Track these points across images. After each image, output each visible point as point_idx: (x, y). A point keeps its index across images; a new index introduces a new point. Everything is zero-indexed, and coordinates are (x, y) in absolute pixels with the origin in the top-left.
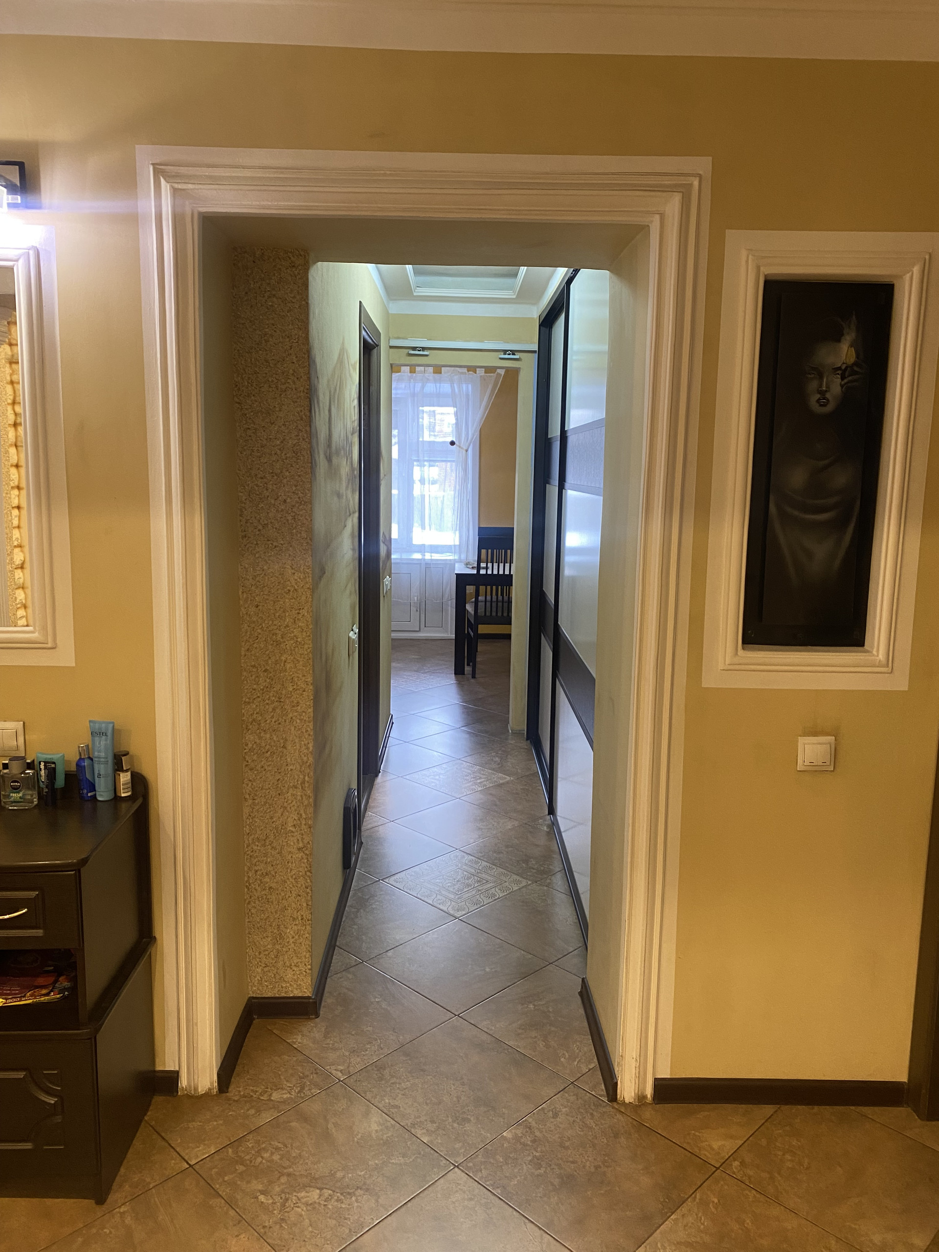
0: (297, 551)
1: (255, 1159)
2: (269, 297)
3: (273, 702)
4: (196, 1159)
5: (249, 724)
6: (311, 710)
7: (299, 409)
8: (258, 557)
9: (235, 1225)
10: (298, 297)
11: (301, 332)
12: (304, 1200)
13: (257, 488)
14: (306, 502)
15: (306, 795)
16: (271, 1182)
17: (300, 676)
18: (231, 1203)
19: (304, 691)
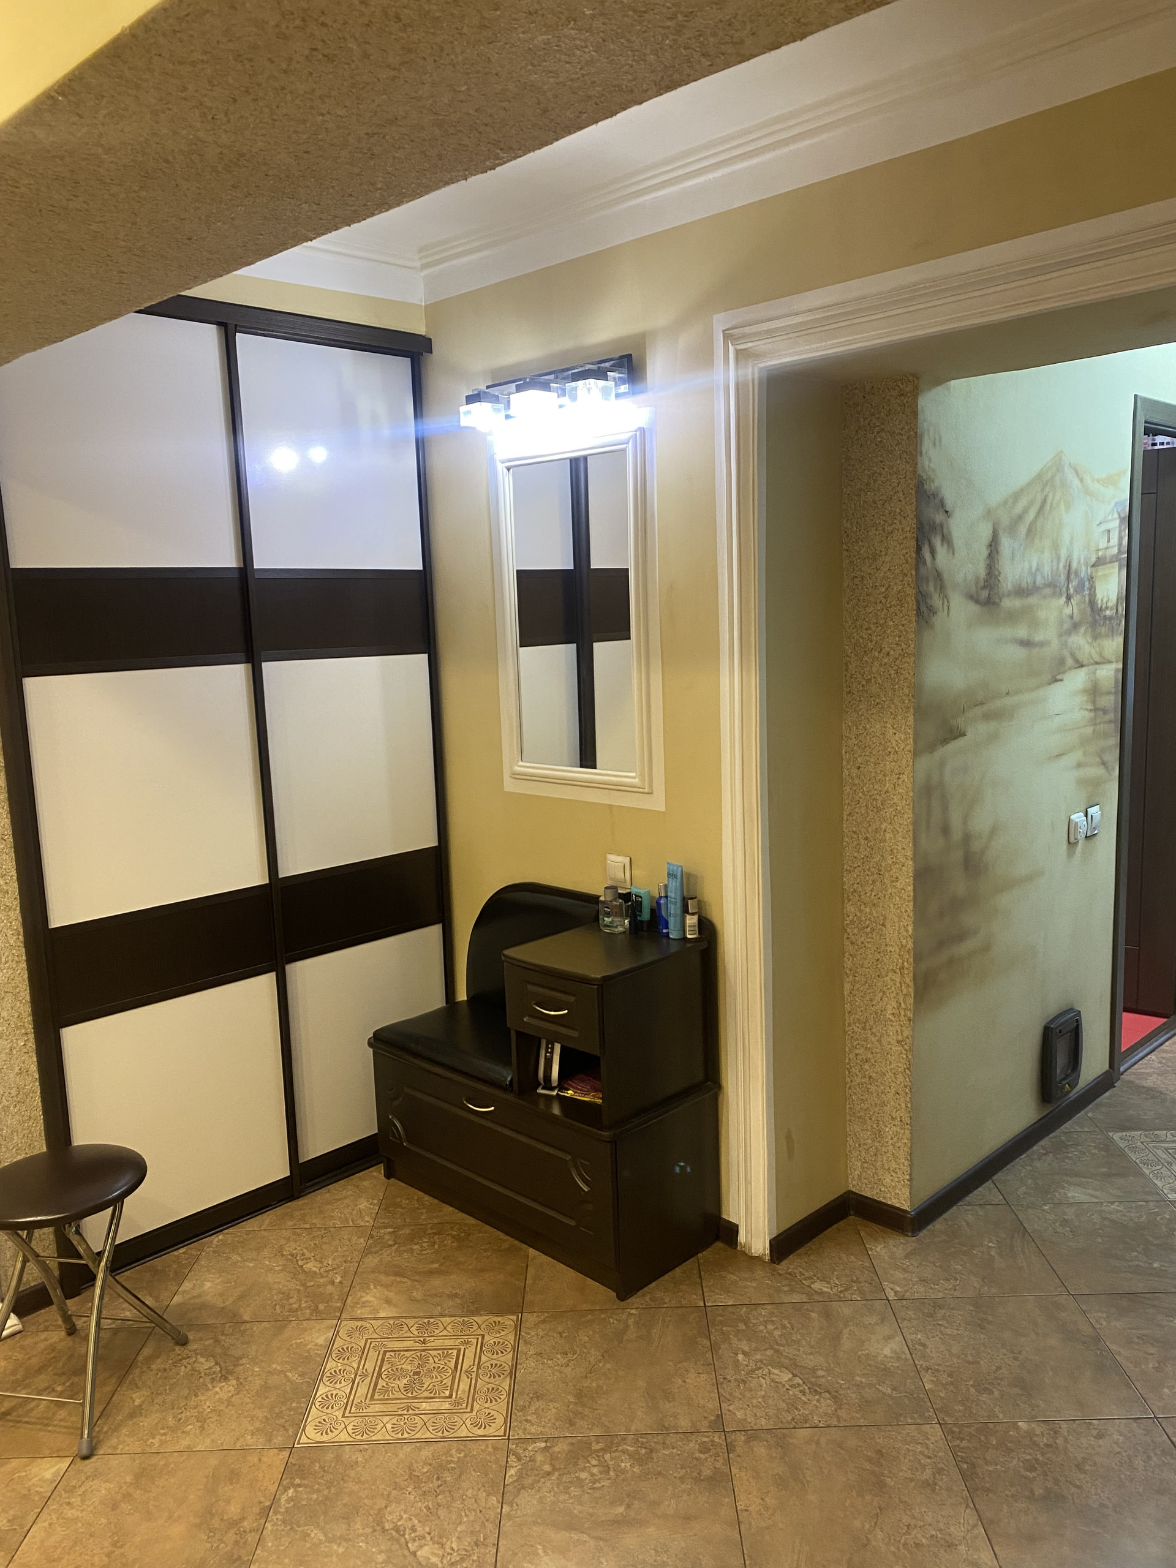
0: (899, 709)
1: (759, 1325)
2: (878, 433)
3: (873, 874)
4: (713, 1302)
5: (850, 894)
6: (910, 888)
7: (904, 552)
8: (862, 715)
9: (703, 1365)
10: (907, 428)
11: (908, 466)
12: (772, 1376)
13: (861, 641)
14: (908, 654)
15: (905, 983)
16: (757, 1349)
17: (900, 849)
18: (713, 1348)
19: (903, 866)
